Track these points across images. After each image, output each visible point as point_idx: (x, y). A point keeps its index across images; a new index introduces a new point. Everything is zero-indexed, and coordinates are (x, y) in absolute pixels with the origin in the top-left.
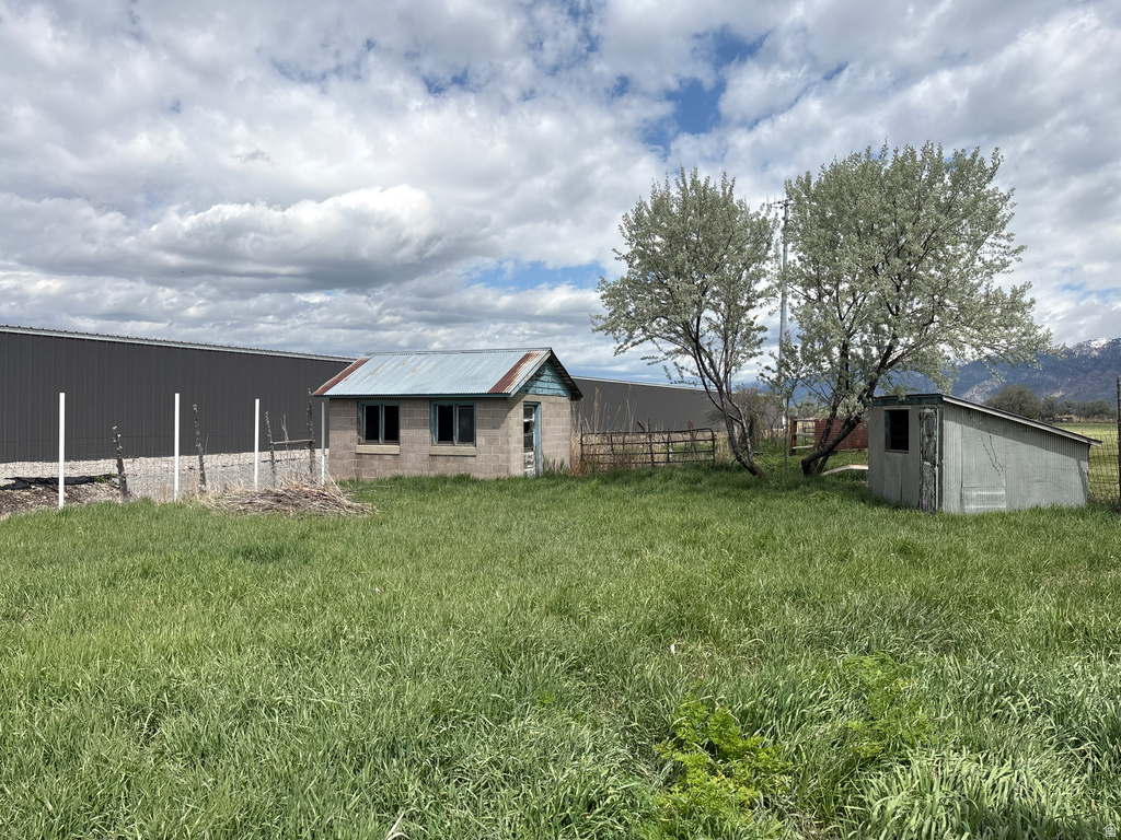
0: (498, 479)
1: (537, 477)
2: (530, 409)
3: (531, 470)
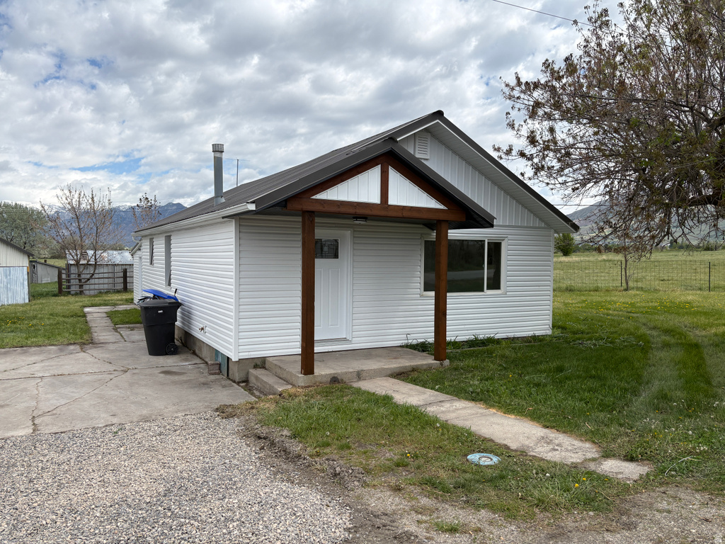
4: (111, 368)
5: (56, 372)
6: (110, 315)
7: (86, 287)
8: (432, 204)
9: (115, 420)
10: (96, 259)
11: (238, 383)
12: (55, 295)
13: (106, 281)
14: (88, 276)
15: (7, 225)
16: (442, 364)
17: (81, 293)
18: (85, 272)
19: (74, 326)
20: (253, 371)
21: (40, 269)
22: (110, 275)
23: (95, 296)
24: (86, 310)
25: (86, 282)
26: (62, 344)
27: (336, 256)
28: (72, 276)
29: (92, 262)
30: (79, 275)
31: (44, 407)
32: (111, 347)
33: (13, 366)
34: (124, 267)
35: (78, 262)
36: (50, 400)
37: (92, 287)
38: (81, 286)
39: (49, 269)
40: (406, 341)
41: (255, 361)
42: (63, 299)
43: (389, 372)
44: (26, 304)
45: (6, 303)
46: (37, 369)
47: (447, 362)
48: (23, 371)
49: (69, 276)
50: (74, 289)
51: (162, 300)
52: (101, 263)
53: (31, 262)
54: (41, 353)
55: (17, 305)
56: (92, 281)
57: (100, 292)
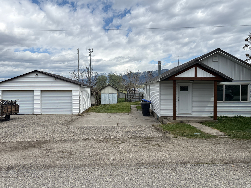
4: (134, 118)
5: (122, 118)
6: (137, 107)
7: (132, 99)
8: (211, 76)
9: (132, 125)
10: (135, 91)
11: (160, 122)
12: (124, 102)
13: (137, 98)
14: (133, 96)
15: (112, 81)
16: (215, 121)
17: (131, 101)
18: (132, 95)
19: (127, 109)
20: (164, 120)
21: (120, 94)
22: (139, 96)
23: (134, 102)
24: (131, 106)
25: (132, 98)
26: (124, 113)
27: (188, 91)
28: (128, 96)
29: (134, 92)
30: (130, 96)
31: (119, 122)
32: (135, 114)
33: (114, 116)
34: (142, 93)
35: (130, 92)
36: (121, 121)
37: (134, 99)
38: (131, 99)
39: (123, 94)
40: (210, 115)
41: (165, 117)
42: (126, 103)
43: (198, 122)
44: (117, 104)
45: (112, 103)
46: (119, 117)
47: (217, 121)
48: (116, 117)
49: (127, 96)
50: (129, 100)
51: (146, 102)
52: (136, 92)
53: (118, 92)
54: (120, 114)
55: (115, 104)
56: (134, 98)
57: (136, 101)
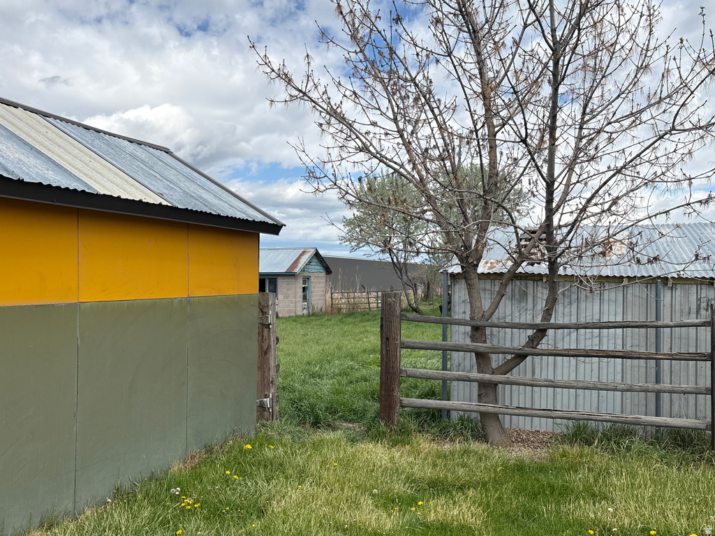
0: (290, 317)
1: (309, 316)
2: (306, 280)
3: (305, 312)
7: (511, 396)
13: (612, 370)
14: (519, 339)
18: (504, 313)
22: (636, 340)
25: (507, 368)
37: (544, 398)
38: (487, 389)
56: (544, 368)
